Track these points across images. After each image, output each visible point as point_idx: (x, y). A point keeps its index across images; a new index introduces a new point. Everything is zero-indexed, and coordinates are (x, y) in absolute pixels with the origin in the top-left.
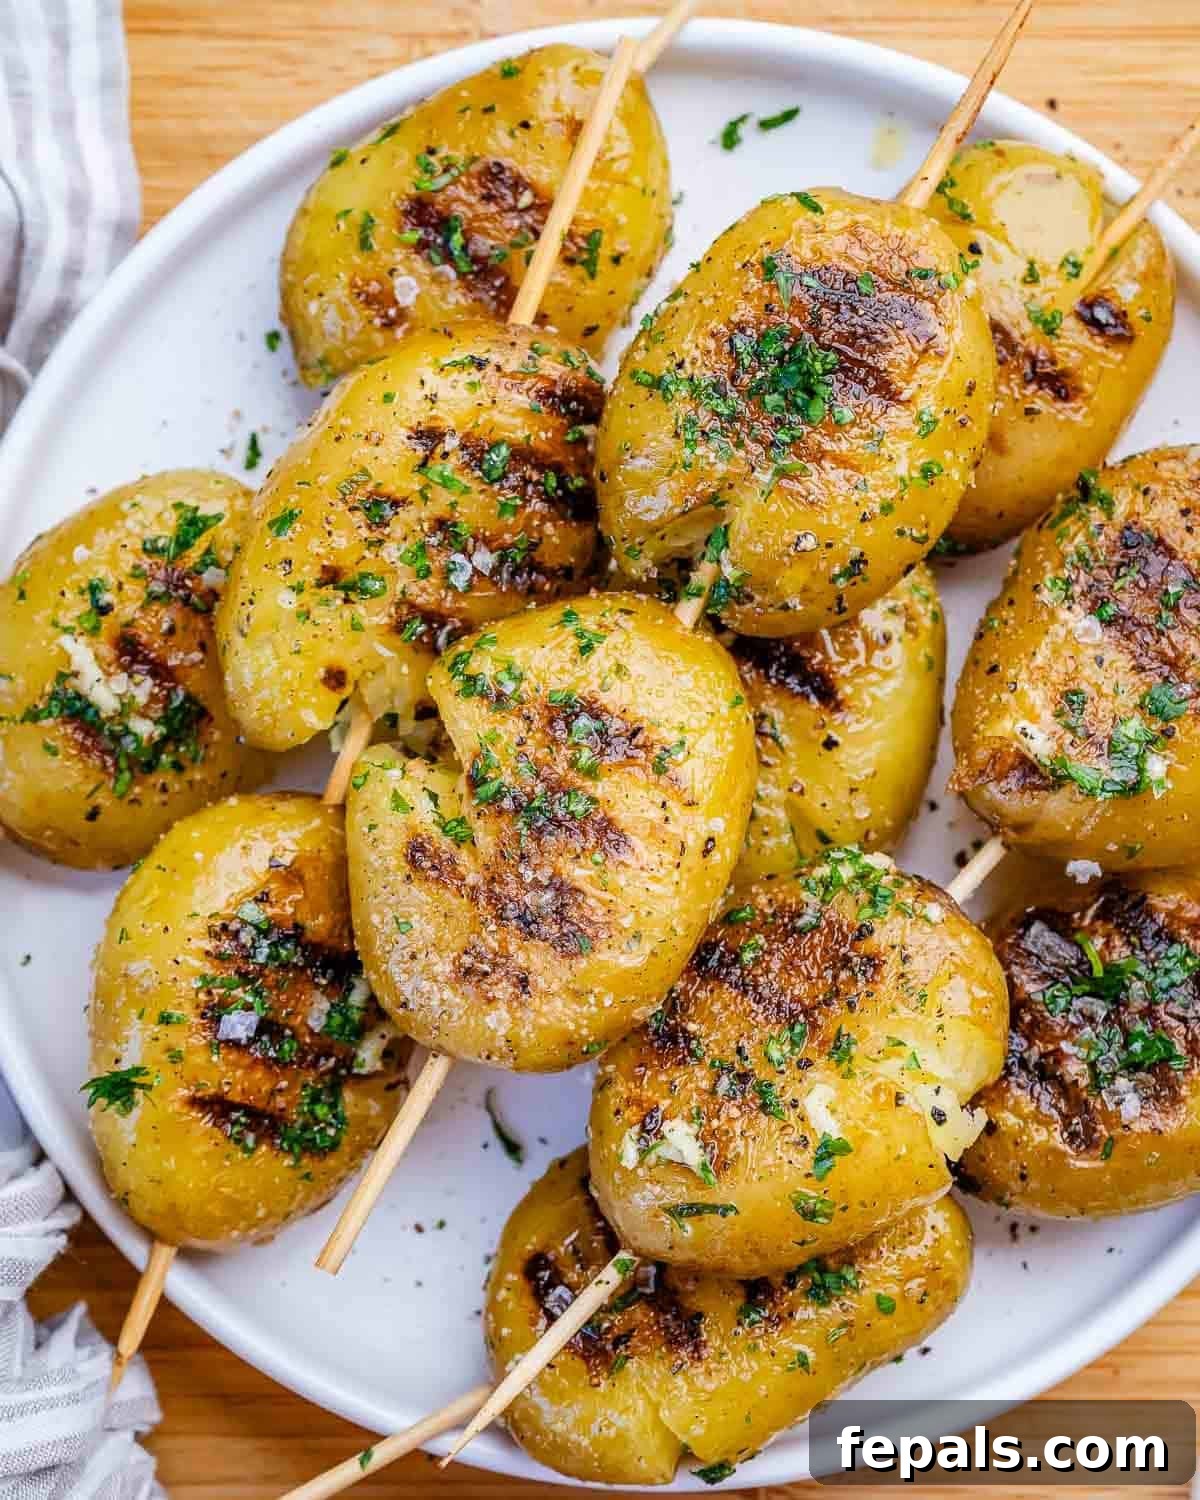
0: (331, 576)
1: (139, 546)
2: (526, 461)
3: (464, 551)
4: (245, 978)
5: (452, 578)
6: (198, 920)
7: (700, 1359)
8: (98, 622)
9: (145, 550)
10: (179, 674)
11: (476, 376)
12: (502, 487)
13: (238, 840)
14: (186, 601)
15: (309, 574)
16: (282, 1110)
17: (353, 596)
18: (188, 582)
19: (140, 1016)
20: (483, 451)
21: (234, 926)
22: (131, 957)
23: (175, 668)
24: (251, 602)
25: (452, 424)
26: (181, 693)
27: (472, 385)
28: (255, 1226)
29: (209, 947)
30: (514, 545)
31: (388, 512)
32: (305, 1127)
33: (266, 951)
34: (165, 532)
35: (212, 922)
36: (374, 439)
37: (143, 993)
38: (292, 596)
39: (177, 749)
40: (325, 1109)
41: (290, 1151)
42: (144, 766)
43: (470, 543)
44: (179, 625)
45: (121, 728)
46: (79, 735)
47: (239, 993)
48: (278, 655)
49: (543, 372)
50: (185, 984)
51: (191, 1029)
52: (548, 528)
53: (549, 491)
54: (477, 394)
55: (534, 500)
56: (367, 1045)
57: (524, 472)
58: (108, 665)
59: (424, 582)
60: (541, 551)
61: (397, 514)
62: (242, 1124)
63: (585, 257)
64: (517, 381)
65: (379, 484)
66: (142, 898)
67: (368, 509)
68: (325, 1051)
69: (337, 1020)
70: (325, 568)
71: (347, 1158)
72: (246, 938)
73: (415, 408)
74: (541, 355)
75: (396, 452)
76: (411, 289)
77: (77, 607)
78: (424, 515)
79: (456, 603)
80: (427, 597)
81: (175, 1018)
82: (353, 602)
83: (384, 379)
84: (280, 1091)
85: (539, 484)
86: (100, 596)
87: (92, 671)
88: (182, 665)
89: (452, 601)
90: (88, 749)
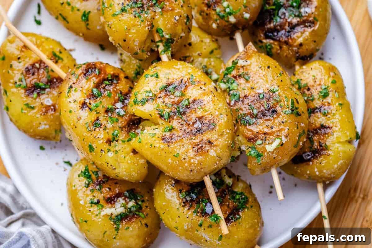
0: (109, 142)
1: (86, 188)
2: (99, 86)
3: (115, 109)
4: (198, 203)
5: (121, 114)
6: (180, 209)
7: (332, 127)
8: (101, 205)
9: (87, 187)
10: (121, 191)
11: (73, 89)
12: (103, 94)
13: (164, 192)
14: (104, 182)
15: (106, 146)
16: (233, 206)
17: (116, 139)
18: (99, 180)
19: (198, 231)
20: (93, 95)
21: (184, 200)
22: (182, 228)
23: (119, 192)
24: (108, 163)
25: (83, 99)
26: (126, 192)
27: (75, 90)
28: (258, 223)
29: (187, 208)
30: (119, 97)
31: (99, 122)
32: (240, 202)
33: (194, 195)
34: (85, 181)
35: (181, 205)
36: (79, 118)
37: (192, 228)
38: (110, 153)
39: (138, 199)
40: (237, 196)
41: (244, 208)
42: (140, 209)
43: (114, 107)
44: (109, 187)
45: (129, 210)
46: (126, 220)
47: (201, 205)
48: (123, 162)
49: (79, 74)
50: (194, 218)
51: (205, 220)
52: (118, 88)
53: (109, 84)
54: (78, 90)
55: (110, 88)
56: (225, 180)
57: (102, 87)
58: (112, 206)
59: (119, 121)
60: (123, 92)
61: (100, 120)
62: (233, 217)
63: (57, 58)
64: (79, 80)
65: (91, 122)
66: (169, 220)
67: (96, 126)
68: (223, 191)
69: (217, 185)
70: (106, 142)
71: (251, 196)
72: (188, 199)
73: (75, 106)
74: (75, 73)
75: (85, 114)
76: (48, 101)
77: (95, 209)
78: (103, 115)
79: (127, 116)
80: (123, 122)
81: (201, 223)
82: (118, 140)
83: (65, 111)
84: (228, 205)
85: (106, 85)
86: (94, 202)
87: (112, 210)
88: (119, 190)
89: (126, 117)
90: (130, 220)
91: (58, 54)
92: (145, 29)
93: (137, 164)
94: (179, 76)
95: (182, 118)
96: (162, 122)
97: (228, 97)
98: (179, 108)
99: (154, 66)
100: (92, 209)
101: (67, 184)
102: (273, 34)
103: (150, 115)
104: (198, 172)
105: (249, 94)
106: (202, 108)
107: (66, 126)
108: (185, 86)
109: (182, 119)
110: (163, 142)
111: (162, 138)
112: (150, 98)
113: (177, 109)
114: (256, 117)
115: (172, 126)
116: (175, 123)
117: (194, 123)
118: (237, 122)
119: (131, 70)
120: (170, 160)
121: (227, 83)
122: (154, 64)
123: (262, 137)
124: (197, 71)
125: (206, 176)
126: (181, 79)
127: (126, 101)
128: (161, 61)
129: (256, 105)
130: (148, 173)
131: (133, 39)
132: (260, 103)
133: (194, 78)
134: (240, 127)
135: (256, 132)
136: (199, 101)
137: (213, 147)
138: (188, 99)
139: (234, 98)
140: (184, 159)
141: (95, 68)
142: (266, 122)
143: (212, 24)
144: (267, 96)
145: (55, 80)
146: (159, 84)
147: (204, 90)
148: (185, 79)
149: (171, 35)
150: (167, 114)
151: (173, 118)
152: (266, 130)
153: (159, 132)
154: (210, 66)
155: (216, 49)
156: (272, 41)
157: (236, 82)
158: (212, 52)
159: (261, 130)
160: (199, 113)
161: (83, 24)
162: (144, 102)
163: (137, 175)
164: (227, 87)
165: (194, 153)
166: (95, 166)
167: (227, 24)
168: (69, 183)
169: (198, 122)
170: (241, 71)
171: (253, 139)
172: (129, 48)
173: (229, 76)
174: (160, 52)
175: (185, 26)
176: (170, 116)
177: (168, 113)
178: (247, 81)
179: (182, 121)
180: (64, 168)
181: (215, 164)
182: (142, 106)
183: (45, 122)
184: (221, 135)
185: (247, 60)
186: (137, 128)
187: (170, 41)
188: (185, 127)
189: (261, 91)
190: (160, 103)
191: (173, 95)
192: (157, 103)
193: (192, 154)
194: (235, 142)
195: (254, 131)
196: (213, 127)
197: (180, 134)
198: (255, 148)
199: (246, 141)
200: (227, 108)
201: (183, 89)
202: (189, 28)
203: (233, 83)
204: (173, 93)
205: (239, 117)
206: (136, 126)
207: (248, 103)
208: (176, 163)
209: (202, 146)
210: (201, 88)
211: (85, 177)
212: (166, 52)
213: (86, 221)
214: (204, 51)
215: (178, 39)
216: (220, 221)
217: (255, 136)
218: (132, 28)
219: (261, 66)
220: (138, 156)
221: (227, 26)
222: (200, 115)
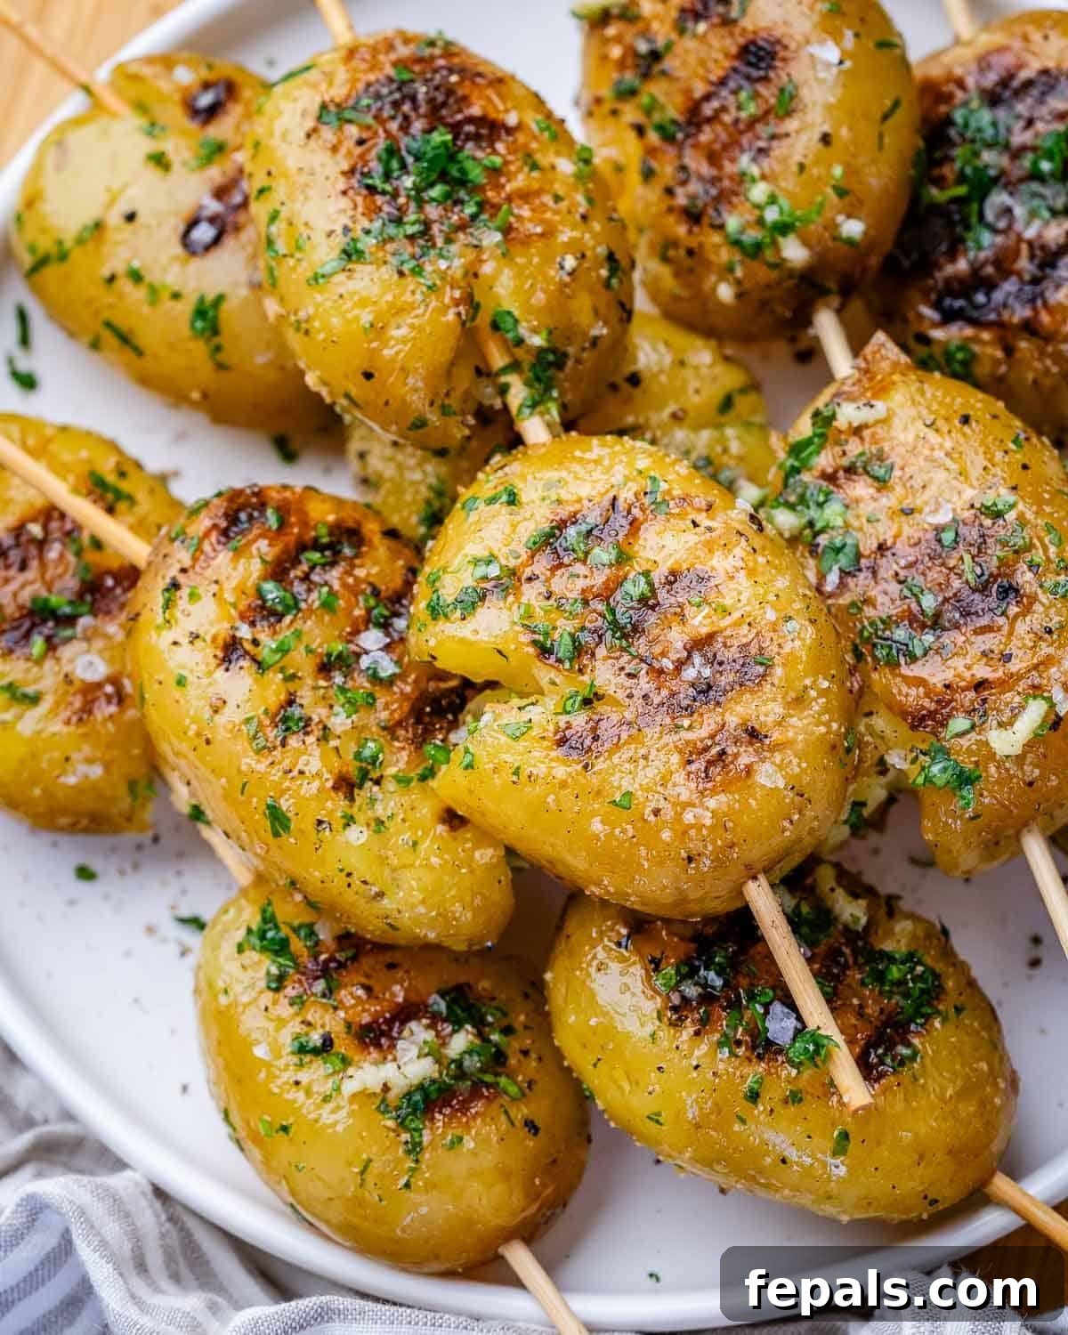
0: (347, 786)
1: (270, 994)
2: (285, 571)
3: (358, 655)
4: (734, 1005)
5: (383, 674)
6: (660, 1034)
8: (337, 1054)
9: (276, 990)
10: (413, 997)
11: (185, 592)
12: (305, 601)
13: (589, 975)
14: (342, 965)
15: (336, 805)
16: (882, 1011)
17: (375, 775)
18: (323, 957)
19: (743, 1121)
20: (263, 607)
21: (676, 999)
22: (679, 1115)
23: (405, 999)
24: (349, 875)
25: (227, 625)
26: (435, 999)
27: (192, 596)
28: (995, 1078)
29: (691, 1030)
30: (369, 610)
31: (296, 711)
32: (907, 994)
33: (712, 975)
34: (266, 965)
35: (665, 1020)
36: (219, 703)
37: (719, 1113)
38: (354, 829)
39: (490, 1025)
40: (894, 969)
41: (928, 1017)
42: (498, 1059)
43: (352, 647)
44: (363, 980)
45: (453, 1066)
46: (447, 1111)
47: (747, 1015)
48: (412, 866)
49: (201, 534)
50: (721, 1066)
51: (770, 1074)
52: (360, 573)
53: (323, 561)
54: (203, 595)
55: (327, 577)
56: (837, 908)
57: (296, 577)
58: (385, 1058)
59: (380, 703)
60: (383, 588)
61: (302, 706)
62: (885, 1054)
63: (110, 496)
64: (202, 557)
65: (266, 712)
66: (620, 1088)
67: (287, 729)
68: (834, 953)
69: (805, 930)
70: (335, 788)
71: (951, 970)
72: (691, 991)
73: (198, 657)
74: (184, 533)
75: (238, 685)
76: (91, 664)
77: (317, 1073)
78: (310, 682)
79: (410, 680)
80: (395, 706)
81: (756, 1086)
82: (382, 776)
83: (160, 683)
84: (861, 1007)
85: (312, 568)
86: (311, 1045)
87: (388, 1072)
88: (406, 991)
89: (406, 683)
90: (464, 1108)
91: (111, 478)
92: (443, 319)
93: (469, 866)
94: (601, 488)
95: (632, 650)
96: (553, 674)
97: (812, 562)
98: (612, 611)
99: (496, 467)
100: (304, 1077)
101: (197, 991)
102: (968, 298)
103: (500, 652)
104: (719, 863)
105: (896, 537)
106: (706, 601)
107: (170, 743)
108: (631, 524)
109: (631, 654)
110: (560, 752)
111: (558, 737)
112: (493, 583)
113: (605, 617)
114: (935, 622)
115: (592, 685)
116: (604, 673)
117: (680, 665)
118: (859, 656)
119: (405, 513)
120: (597, 826)
121: (799, 508)
122: (497, 459)
123: (967, 703)
124: (673, 463)
125: (755, 878)
126: (611, 495)
127: (400, 624)
128: (521, 448)
129: (930, 574)
130: (516, 903)
131: (398, 366)
132: (943, 564)
133: (664, 486)
134: (875, 676)
135: (940, 685)
136: (692, 575)
137: (767, 754)
138: (646, 574)
139: (837, 561)
140: (656, 812)
141: (262, 506)
142: (981, 638)
143: (714, 290)
144: (973, 534)
145: (110, 582)
146: (521, 528)
147: (709, 529)
148: (626, 495)
149: (550, 333)
150: (567, 640)
151: (593, 655)
152: (982, 672)
153: (542, 715)
154: (725, 459)
155: (744, 391)
156: (969, 331)
157: (839, 495)
158: (727, 404)
159: (958, 676)
160: (696, 621)
161: (200, 350)
162: (472, 601)
163: (474, 916)
164: (804, 521)
165: (693, 785)
166: (298, 897)
167: (774, 275)
168: (203, 984)
169: (697, 659)
170: (854, 448)
171: (931, 715)
172: (387, 403)
173: (806, 477)
174: (514, 411)
175: (604, 298)
176: (579, 650)
177: (572, 635)
178: (882, 483)
179: (629, 662)
180: (181, 944)
181: (786, 824)
182: (464, 619)
183: (87, 749)
184: (799, 701)
185: (873, 402)
186: (454, 725)
187: (551, 357)
188: (645, 684)
189: (943, 517)
190: (533, 602)
191: (584, 562)
192: (524, 600)
193: (684, 789)
194: (859, 741)
195: (932, 680)
196: (761, 669)
197: (629, 715)
198: (947, 753)
199: (904, 729)
200: (808, 593)
201: (620, 538)
202: (622, 305)
203: (825, 502)
204: (581, 555)
205: (866, 634)
206: (450, 717)
207: (897, 574)
208: (624, 831)
209: (723, 752)
210: (695, 524)
211: (264, 949)
212: (538, 409)
213: (285, 1129)
214: (696, 399)
215: (584, 349)
216: (829, 1056)
217: (938, 702)
218: (393, 322)
219: (933, 417)
220: (469, 835)
221: (779, 282)
222: (704, 631)
